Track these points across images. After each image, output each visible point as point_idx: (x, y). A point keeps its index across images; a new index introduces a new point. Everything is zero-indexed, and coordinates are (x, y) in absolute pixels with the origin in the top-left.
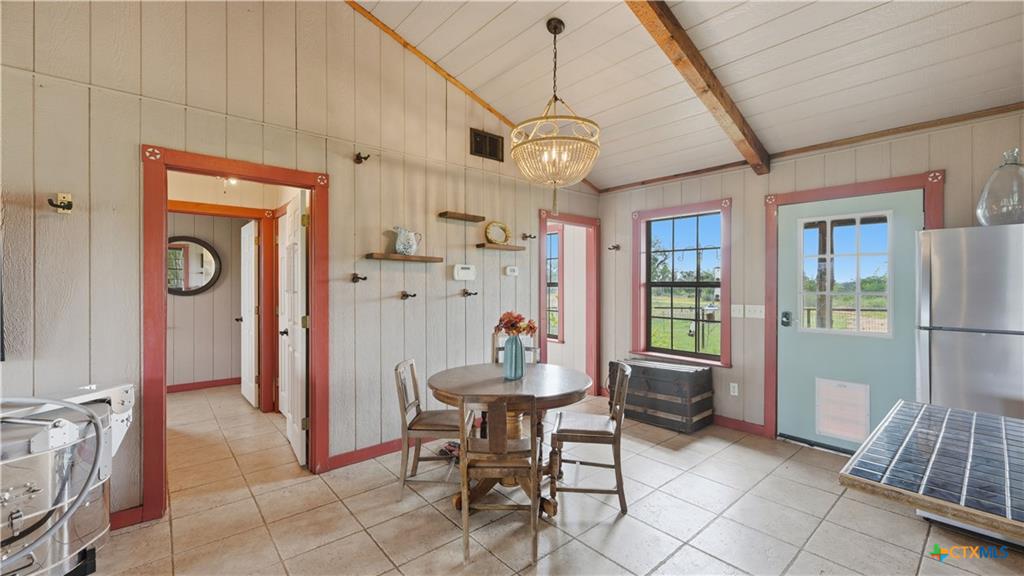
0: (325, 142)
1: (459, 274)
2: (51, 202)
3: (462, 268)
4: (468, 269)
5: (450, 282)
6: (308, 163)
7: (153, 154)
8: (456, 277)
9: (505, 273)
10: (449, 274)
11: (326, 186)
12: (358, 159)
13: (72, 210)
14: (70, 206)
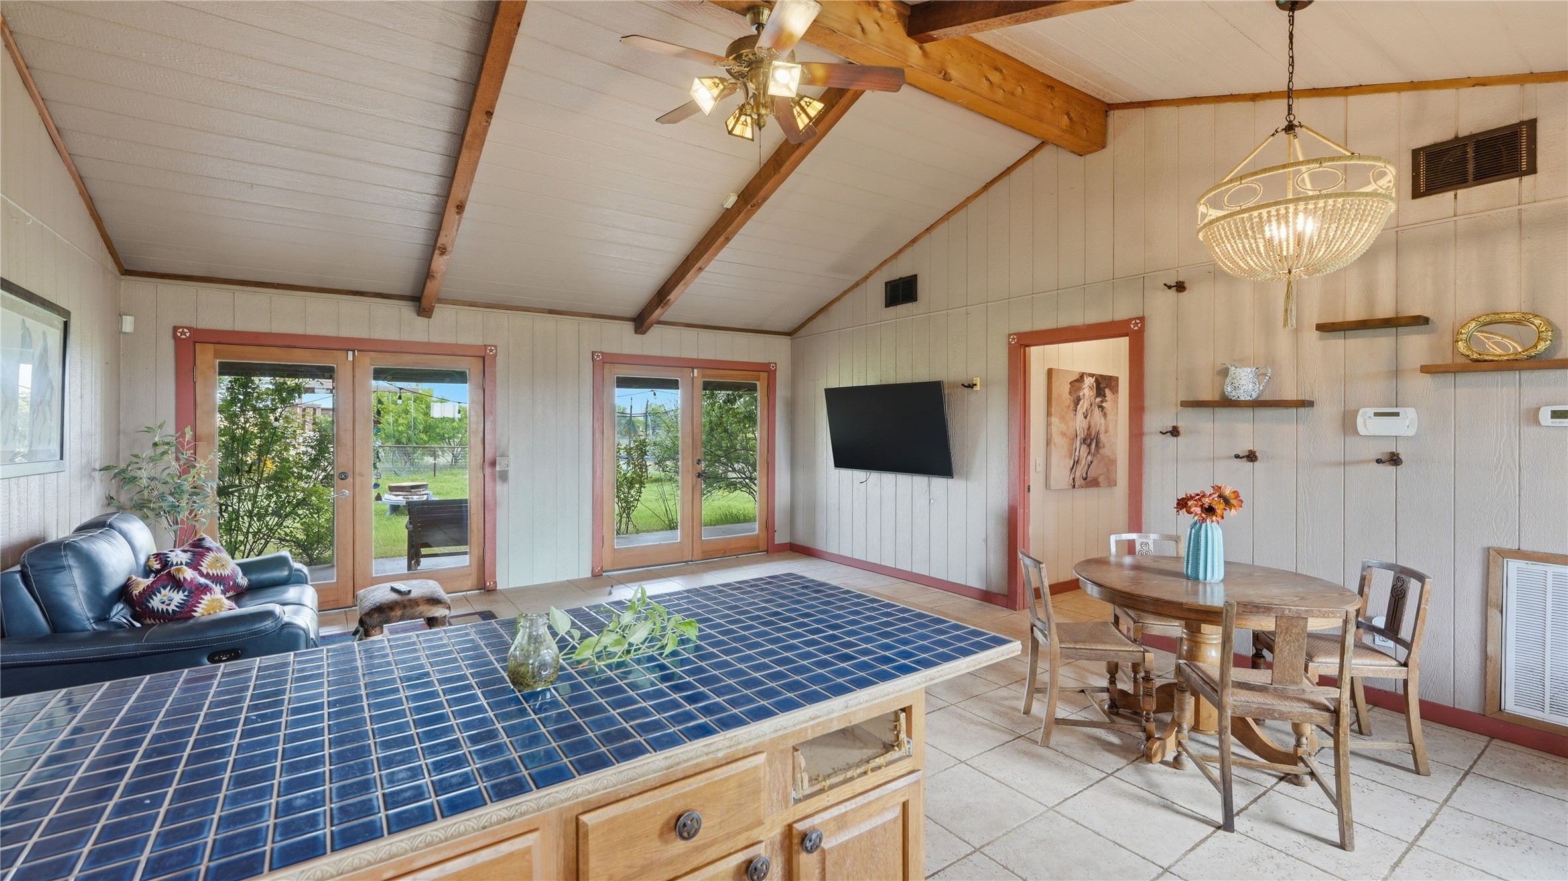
0: (1140, 281)
1: (1368, 423)
2: (963, 385)
3: (1376, 414)
4: (1397, 414)
5: (1351, 440)
6: (1123, 311)
7: (1013, 339)
8: (1361, 430)
9: (1537, 422)
10: (1348, 424)
11: (1141, 331)
12: (1180, 287)
13: (978, 388)
14: (976, 385)
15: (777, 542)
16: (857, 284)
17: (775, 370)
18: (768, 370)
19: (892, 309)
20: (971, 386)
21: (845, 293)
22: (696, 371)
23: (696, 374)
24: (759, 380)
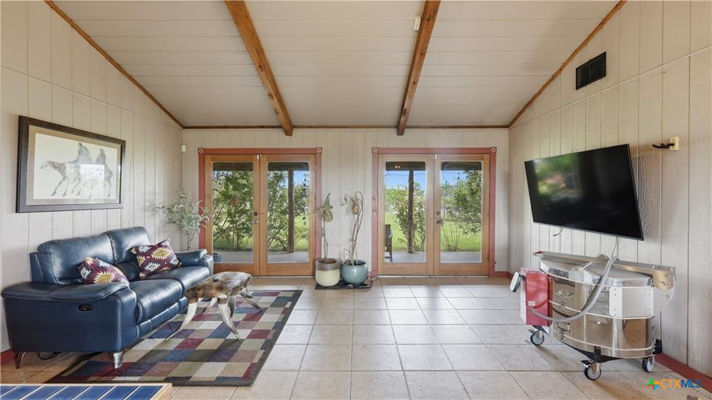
13: (677, 147)
14: (673, 145)
15: (496, 270)
16: (553, 77)
17: (496, 152)
18: (490, 153)
19: (583, 89)
20: (666, 146)
21: (544, 87)
22: (436, 156)
23: (436, 157)
24: (483, 160)
